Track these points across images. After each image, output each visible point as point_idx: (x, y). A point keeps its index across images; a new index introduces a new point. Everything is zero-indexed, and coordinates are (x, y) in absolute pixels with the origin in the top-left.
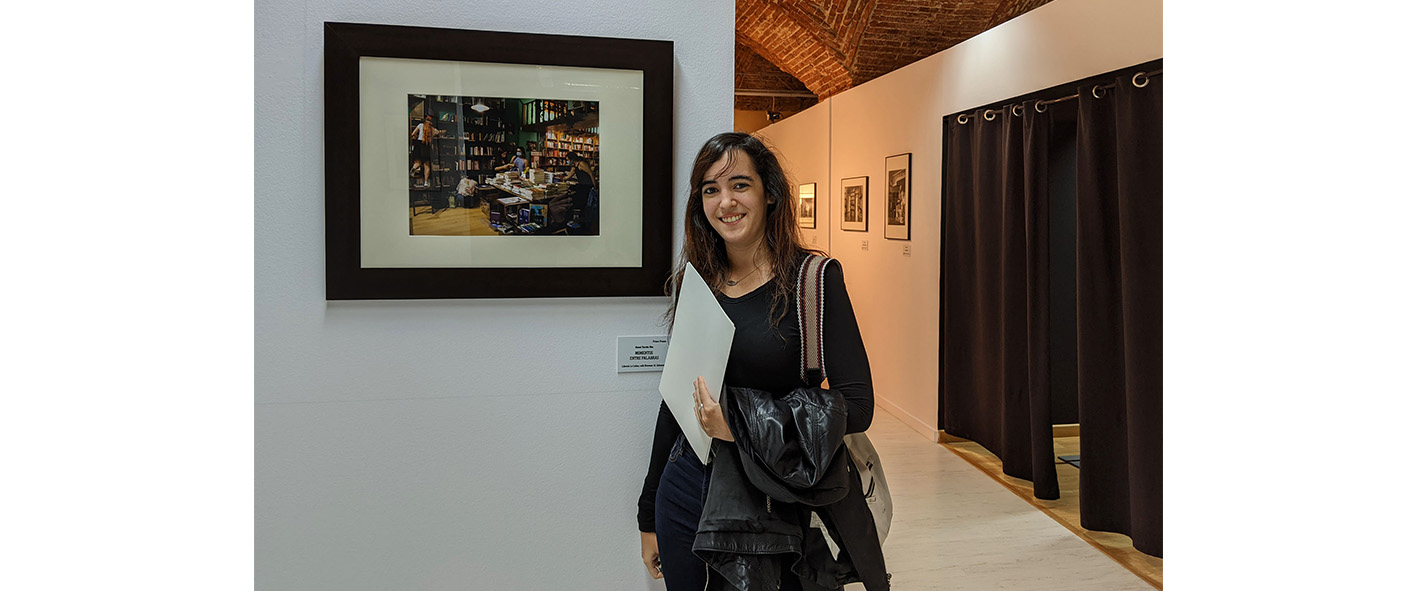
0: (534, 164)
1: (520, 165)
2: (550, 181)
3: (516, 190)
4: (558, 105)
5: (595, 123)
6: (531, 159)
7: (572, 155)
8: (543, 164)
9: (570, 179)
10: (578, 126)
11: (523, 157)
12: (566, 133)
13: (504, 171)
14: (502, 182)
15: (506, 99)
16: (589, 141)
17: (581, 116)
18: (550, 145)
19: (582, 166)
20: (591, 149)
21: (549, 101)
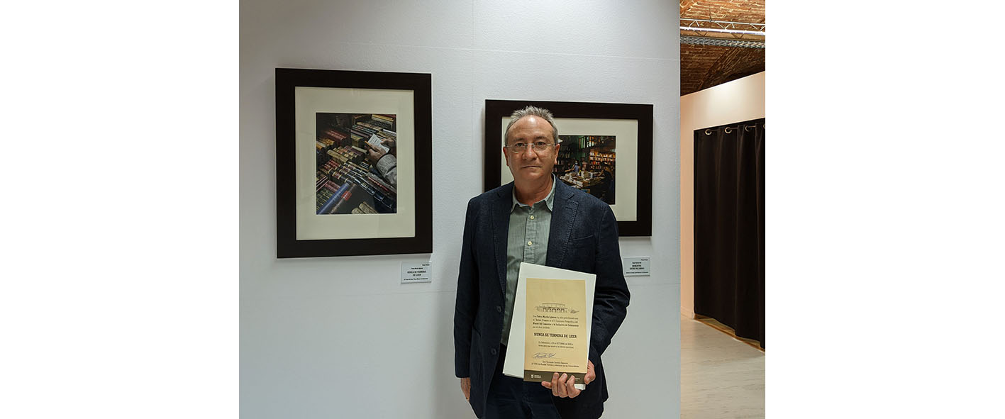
0: (583, 169)
1: (577, 169)
2: (592, 177)
3: (575, 182)
4: (596, 138)
5: (614, 147)
6: (582, 166)
7: (602, 164)
8: (588, 169)
9: (601, 176)
10: (605, 149)
11: (578, 165)
12: (599, 152)
13: (569, 172)
14: (568, 178)
15: (571, 136)
16: (610, 156)
17: (607, 144)
18: (592, 158)
19: (607, 169)
20: (611, 160)
21: (592, 136)
